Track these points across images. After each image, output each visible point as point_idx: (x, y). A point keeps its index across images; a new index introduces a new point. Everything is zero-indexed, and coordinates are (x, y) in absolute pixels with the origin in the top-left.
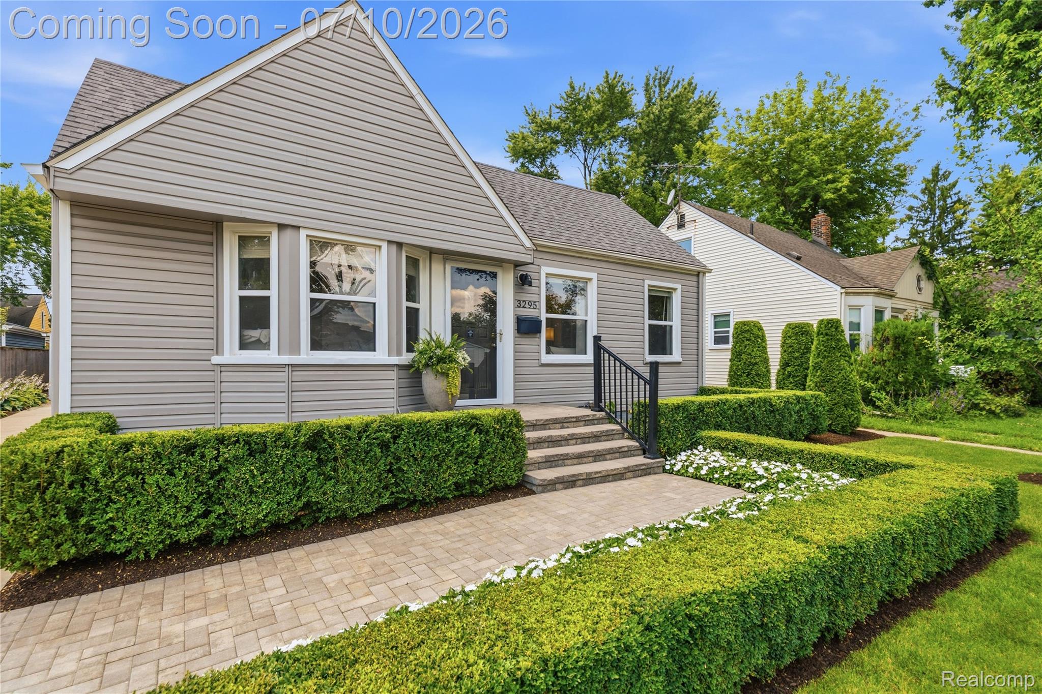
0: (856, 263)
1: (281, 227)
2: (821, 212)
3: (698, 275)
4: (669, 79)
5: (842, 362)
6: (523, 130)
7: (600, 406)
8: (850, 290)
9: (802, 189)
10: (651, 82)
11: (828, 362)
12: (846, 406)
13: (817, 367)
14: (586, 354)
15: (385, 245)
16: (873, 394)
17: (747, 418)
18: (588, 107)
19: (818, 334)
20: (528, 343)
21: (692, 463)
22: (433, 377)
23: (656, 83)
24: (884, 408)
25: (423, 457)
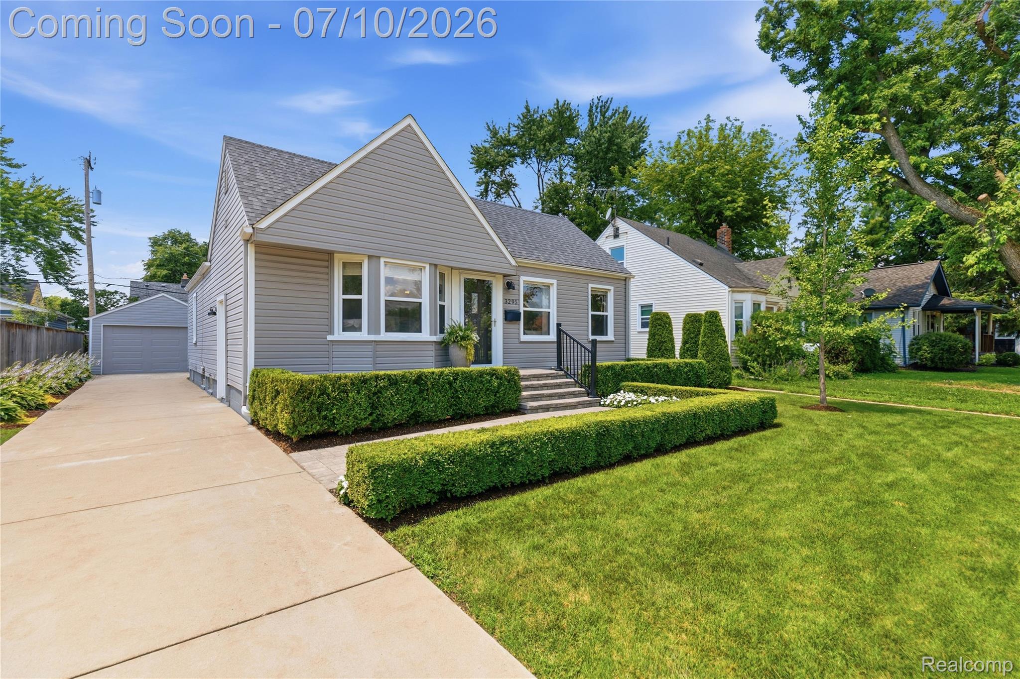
0: (746, 266)
1: (370, 257)
2: (724, 225)
3: (625, 280)
4: (608, 107)
5: (719, 340)
6: (484, 144)
7: (560, 368)
8: (735, 289)
9: (710, 207)
10: (594, 108)
11: (711, 340)
12: (722, 370)
13: (704, 344)
14: (549, 334)
15: (428, 266)
16: (749, 364)
17: (652, 376)
18: (540, 127)
19: (705, 321)
20: (512, 326)
21: (616, 399)
22: (458, 349)
23: (598, 110)
24: (756, 374)
25: (469, 391)
